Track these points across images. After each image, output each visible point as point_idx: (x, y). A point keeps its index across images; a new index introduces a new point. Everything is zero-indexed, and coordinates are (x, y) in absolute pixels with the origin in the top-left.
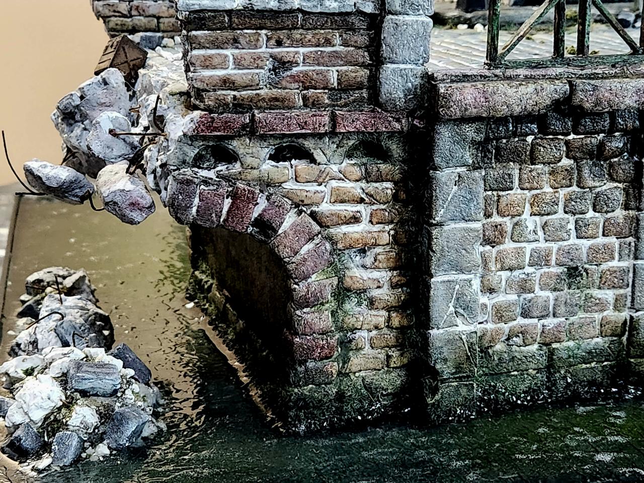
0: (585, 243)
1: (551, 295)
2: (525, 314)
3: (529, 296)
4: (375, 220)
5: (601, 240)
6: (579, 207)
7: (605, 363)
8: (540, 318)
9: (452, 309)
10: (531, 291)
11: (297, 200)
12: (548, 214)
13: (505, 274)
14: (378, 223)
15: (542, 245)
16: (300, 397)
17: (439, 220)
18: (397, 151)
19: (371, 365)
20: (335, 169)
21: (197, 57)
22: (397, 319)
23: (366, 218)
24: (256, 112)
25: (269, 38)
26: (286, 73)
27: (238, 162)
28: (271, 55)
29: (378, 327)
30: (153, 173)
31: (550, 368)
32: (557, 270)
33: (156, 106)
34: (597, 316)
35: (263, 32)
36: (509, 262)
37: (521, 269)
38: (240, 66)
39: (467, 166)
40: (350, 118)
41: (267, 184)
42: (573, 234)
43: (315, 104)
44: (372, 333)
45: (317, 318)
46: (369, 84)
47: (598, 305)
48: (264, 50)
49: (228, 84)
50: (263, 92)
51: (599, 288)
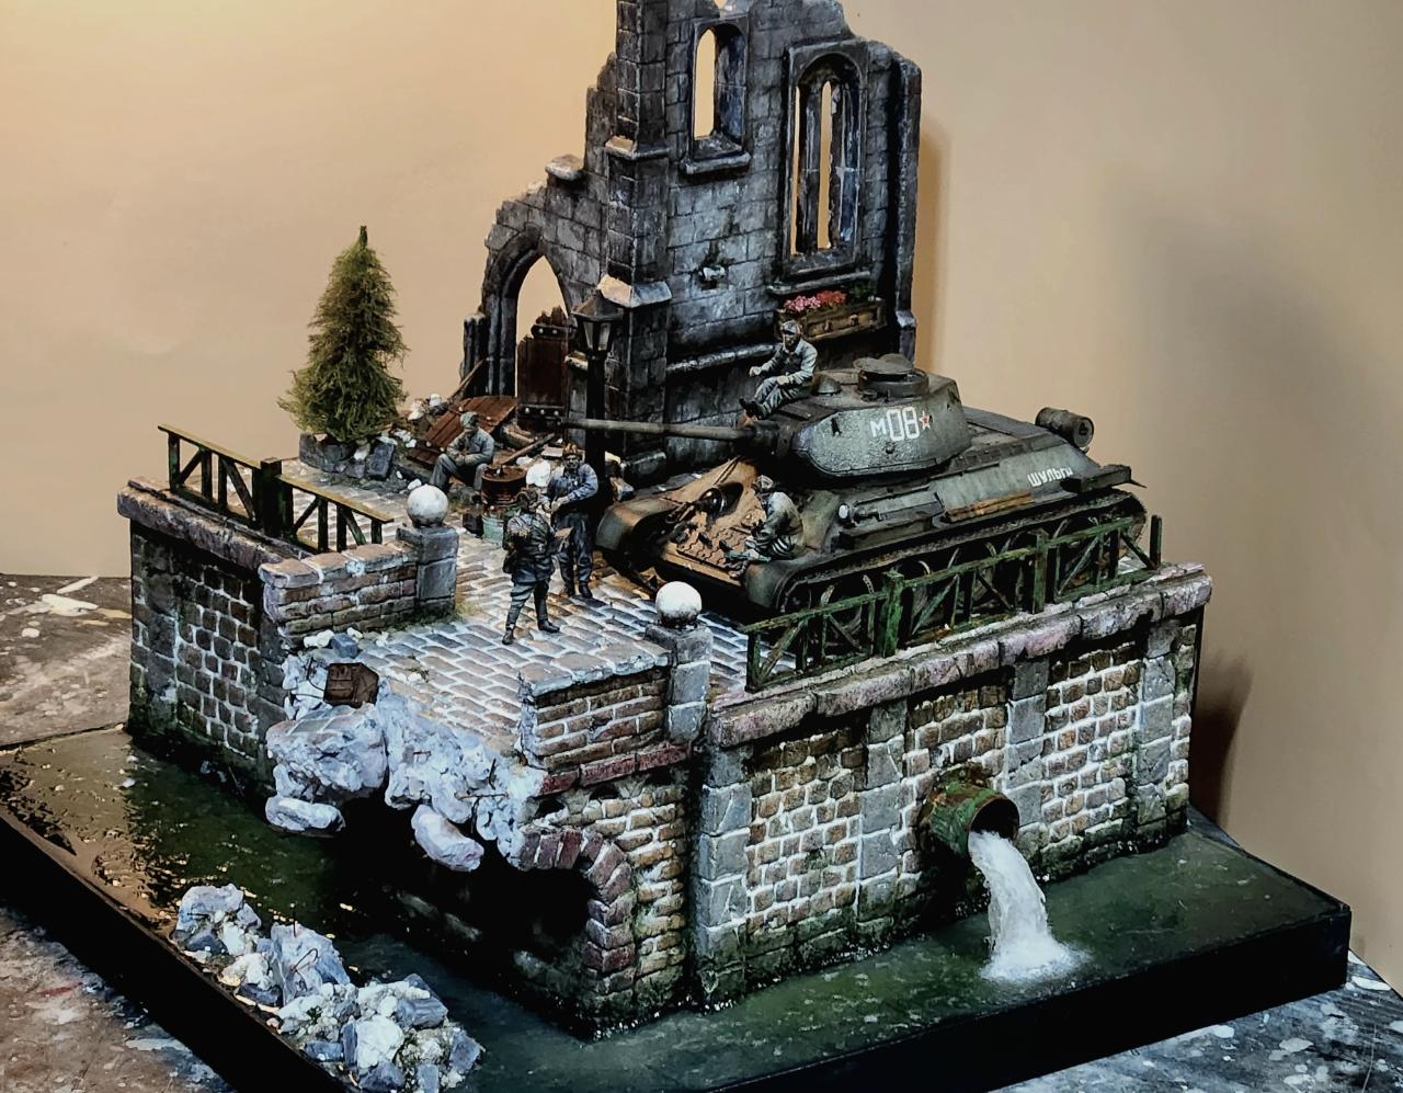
0: (825, 827)
1: (799, 879)
2: (779, 900)
3: (782, 883)
4: (662, 839)
5: (837, 822)
6: (820, 798)
7: (839, 931)
8: (789, 901)
9: (727, 907)
10: (784, 878)
11: (607, 833)
12: (797, 808)
13: (764, 868)
14: (664, 840)
15: (793, 836)
16: (607, 1004)
17: (718, 832)
18: (681, 776)
19: (658, 966)
20: (635, 800)
21: (543, 730)
22: (677, 922)
23: (655, 837)
24: (582, 766)
25: (592, 704)
26: (603, 728)
27: (566, 809)
28: (593, 716)
29: (663, 932)
30: (487, 825)
31: (796, 943)
32: (802, 855)
33: (493, 768)
34: (834, 890)
35: (588, 699)
36: (768, 856)
37: (776, 860)
38: (572, 730)
39: (740, 782)
40: (650, 754)
41: (585, 823)
42: (816, 821)
43: (622, 749)
44: (659, 938)
45: (622, 933)
46: (662, 724)
47: (836, 879)
48: (589, 713)
49: (563, 747)
50: (587, 748)
51: (835, 864)
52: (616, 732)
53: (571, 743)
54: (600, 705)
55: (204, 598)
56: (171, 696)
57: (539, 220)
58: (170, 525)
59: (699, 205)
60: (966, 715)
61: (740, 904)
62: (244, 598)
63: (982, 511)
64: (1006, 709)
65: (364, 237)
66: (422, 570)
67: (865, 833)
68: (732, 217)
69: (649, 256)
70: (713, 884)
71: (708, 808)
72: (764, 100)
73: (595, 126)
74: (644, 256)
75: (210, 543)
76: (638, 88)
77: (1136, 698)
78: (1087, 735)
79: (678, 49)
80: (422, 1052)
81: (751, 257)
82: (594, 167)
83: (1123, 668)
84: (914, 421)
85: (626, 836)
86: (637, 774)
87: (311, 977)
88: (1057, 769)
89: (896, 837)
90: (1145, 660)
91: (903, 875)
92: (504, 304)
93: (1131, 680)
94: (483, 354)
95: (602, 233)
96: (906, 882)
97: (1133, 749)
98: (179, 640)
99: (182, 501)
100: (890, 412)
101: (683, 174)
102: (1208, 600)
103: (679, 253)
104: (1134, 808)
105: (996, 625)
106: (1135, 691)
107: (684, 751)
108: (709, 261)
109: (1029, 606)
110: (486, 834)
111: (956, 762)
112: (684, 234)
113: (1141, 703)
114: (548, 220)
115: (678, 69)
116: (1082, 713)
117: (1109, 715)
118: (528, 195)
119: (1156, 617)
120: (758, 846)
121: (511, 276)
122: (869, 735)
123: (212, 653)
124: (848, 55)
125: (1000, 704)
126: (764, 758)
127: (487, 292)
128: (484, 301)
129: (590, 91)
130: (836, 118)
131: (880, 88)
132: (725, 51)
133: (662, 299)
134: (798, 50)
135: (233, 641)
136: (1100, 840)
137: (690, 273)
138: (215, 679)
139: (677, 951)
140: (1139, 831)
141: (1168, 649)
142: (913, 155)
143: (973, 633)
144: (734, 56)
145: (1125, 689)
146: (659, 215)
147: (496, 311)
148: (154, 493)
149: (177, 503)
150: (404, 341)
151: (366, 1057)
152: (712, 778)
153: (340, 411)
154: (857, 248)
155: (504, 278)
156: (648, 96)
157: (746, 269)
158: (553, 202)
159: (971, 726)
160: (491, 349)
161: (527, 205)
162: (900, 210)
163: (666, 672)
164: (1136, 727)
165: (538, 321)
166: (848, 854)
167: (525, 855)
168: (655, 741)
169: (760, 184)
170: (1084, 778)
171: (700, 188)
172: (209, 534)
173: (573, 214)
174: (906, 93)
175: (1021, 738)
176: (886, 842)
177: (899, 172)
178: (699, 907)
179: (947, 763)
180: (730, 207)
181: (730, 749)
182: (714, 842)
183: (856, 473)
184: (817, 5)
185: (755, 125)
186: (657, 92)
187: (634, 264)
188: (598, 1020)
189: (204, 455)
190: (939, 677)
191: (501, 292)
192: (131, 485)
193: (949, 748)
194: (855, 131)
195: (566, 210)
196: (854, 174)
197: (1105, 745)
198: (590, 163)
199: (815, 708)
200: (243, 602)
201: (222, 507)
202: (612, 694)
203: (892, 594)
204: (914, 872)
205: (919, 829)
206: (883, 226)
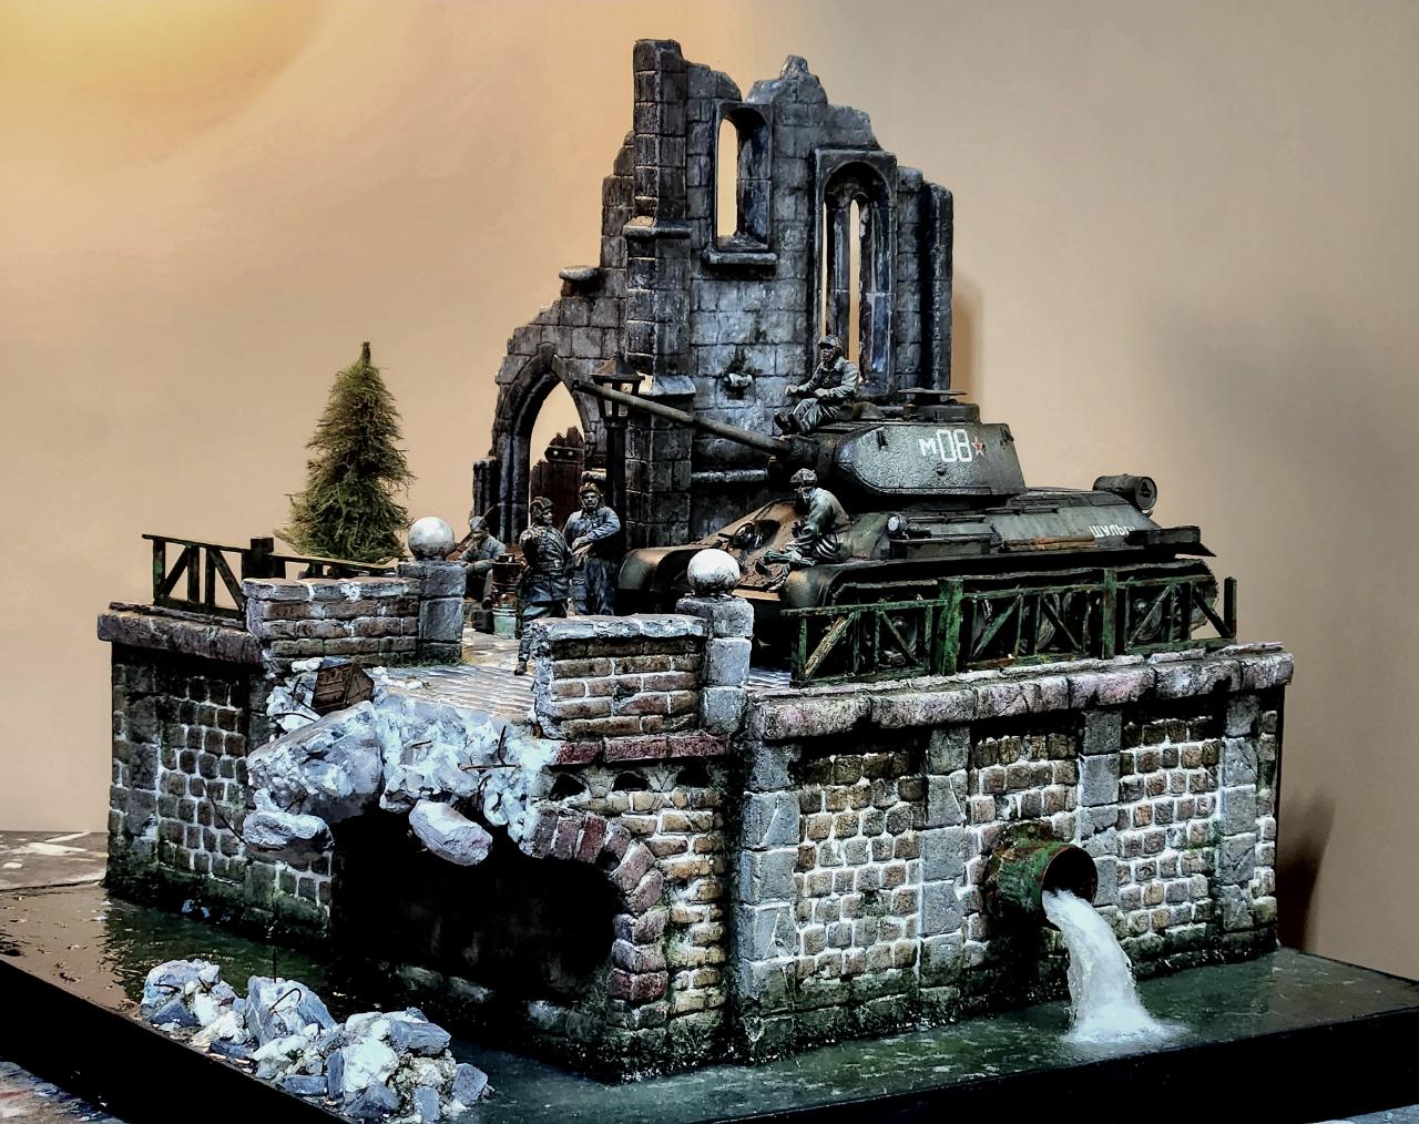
0: (881, 866)
1: (854, 923)
2: (832, 945)
3: (835, 924)
4: (698, 850)
5: (894, 863)
6: (876, 829)
7: (899, 996)
8: (843, 947)
9: (773, 939)
10: (836, 918)
11: (635, 829)
12: (850, 836)
13: (815, 901)
14: (701, 852)
15: (845, 869)
16: (636, 1041)
17: (762, 844)
18: (719, 776)
19: (695, 1006)
20: (667, 796)
21: (560, 686)
22: (716, 955)
23: (690, 847)
24: (606, 739)
25: (617, 666)
26: (630, 700)
27: (587, 791)
28: (619, 682)
29: (700, 965)
30: (495, 809)
31: (852, 1003)
32: (857, 895)
33: (503, 739)
34: (893, 945)
35: (612, 660)
36: (819, 888)
37: (828, 895)
38: (594, 694)
39: (787, 788)
40: (684, 743)
41: (612, 813)
42: (871, 856)
43: (652, 730)
44: (696, 971)
45: (653, 955)
46: (696, 707)
47: (893, 932)
48: (613, 677)
49: (584, 712)
50: (612, 719)
51: (893, 914)
52: (646, 708)
53: (593, 709)
54: (626, 671)
55: (188, 715)
56: (152, 834)
57: (552, 336)
58: (153, 635)
59: (723, 303)
60: (1033, 765)
61: (786, 938)
62: (232, 704)
63: (1043, 547)
64: (1076, 764)
65: (367, 353)
66: (425, 605)
67: (927, 880)
68: (758, 323)
69: (671, 346)
70: (757, 909)
71: (751, 815)
72: (790, 201)
73: (612, 216)
74: (667, 344)
75: (196, 644)
76: (657, 160)
77: (1216, 781)
78: (1164, 815)
79: (698, 129)
80: (419, 1076)
81: (780, 371)
82: (611, 260)
83: (1200, 744)
84: (967, 444)
85: (656, 838)
86: (669, 762)
87: (292, 1020)
88: (1133, 848)
89: (961, 892)
90: (1224, 738)
91: (965, 940)
92: (516, 443)
93: (1210, 760)
94: (495, 499)
95: (619, 330)
96: (973, 950)
97: (1215, 843)
98: (161, 769)
99: (166, 610)
100: (940, 432)
101: (707, 266)
102: (1289, 679)
103: (703, 352)
104: (1218, 912)
105: (1064, 664)
106: (1215, 774)
107: (721, 743)
108: (737, 365)
109: (1096, 650)
110: (495, 818)
111: (1023, 817)
112: (707, 332)
113: (1222, 788)
114: (563, 335)
115: (699, 151)
116: (1158, 788)
117: (1187, 796)
118: (541, 314)
119: (1235, 686)
120: (808, 874)
121: (523, 411)
122: (929, 763)
123: (197, 775)
124: (876, 167)
125: (1068, 758)
126: (812, 769)
127: (498, 431)
128: (495, 443)
129: (606, 181)
130: (864, 241)
131: (909, 211)
132: (748, 145)
133: (686, 392)
134: (825, 152)
135: (219, 755)
136: (1184, 944)
137: (715, 377)
138: (200, 803)
139: (717, 992)
140: (1226, 939)
141: (1247, 729)
142: (946, 283)
143: (1039, 668)
144: (758, 149)
145: (1202, 771)
146: (682, 302)
147: (508, 451)
148: (138, 609)
149: (160, 614)
150: (410, 467)
151: (352, 1081)
152: (755, 779)
153: (340, 531)
154: (890, 380)
155: (516, 412)
156: (667, 171)
157: (774, 385)
158: (568, 313)
159: (1040, 778)
160: (502, 494)
161: (540, 325)
162: (935, 343)
163: (700, 643)
164: (1218, 816)
165: (552, 443)
166: (907, 905)
167: (540, 838)
168: (691, 726)
169: (787, 292)
170: (1163, 864)
171: (725, 284)
172: (194, 634)
173: (589, 318)
174: (938, 215)
175: (1094, 801)
176: (950, 894)
177: (933, 303)
178: (741, 939)
179: (1013, 816)
180: (757, 311)
181: (775, 744)
182: (758, 856)
183: (904, 492)
184: (844, 109)
185: (781, 226)
186: (678, 168)
187: (655, 351)
188: (625, 1060)
189: (191, 552)
190: (1004, 705)
191: (513, 429)
192: (112, 607)
193: (1017, 800)
194: (885, 253)
195: (582, 318)
196: (885, 299)
197: (1183, 830)
198: (607, 258)
199: (869, 714)
200: (231, 708)
201: (211, 607)
202: (639, 659)
203: (950, 601)
204: (981, 940)
205: (986, 887)
206: (916, 362)
